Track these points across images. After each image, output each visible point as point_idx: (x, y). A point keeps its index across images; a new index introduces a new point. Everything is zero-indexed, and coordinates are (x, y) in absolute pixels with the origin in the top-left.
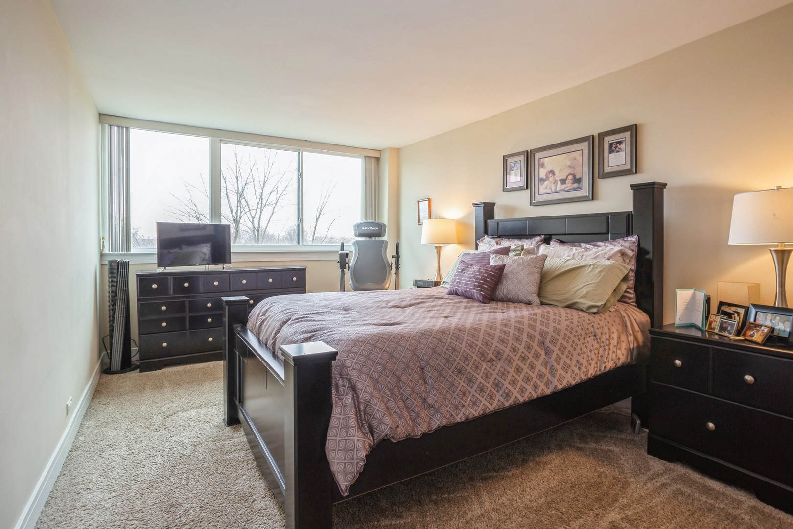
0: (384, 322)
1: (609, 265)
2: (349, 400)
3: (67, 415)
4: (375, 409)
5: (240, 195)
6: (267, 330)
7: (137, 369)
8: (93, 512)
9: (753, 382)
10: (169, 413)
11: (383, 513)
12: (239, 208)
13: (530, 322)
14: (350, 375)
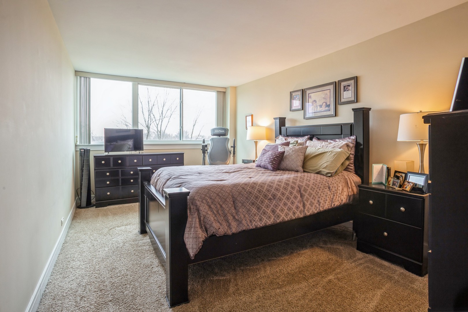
0: (217, 179)
1: (339, 151)
2: (195, 215)
3: (62, 226)
4: (208, 220)
5: (150, 111)
6: (159, 184)
7: (94, 206)
8: (76, 270)
9: (404, 211)
10: (111, 228)
11: (216, 274)
12: (150, 119)
13: (293, 180)
14: (197, 203)
